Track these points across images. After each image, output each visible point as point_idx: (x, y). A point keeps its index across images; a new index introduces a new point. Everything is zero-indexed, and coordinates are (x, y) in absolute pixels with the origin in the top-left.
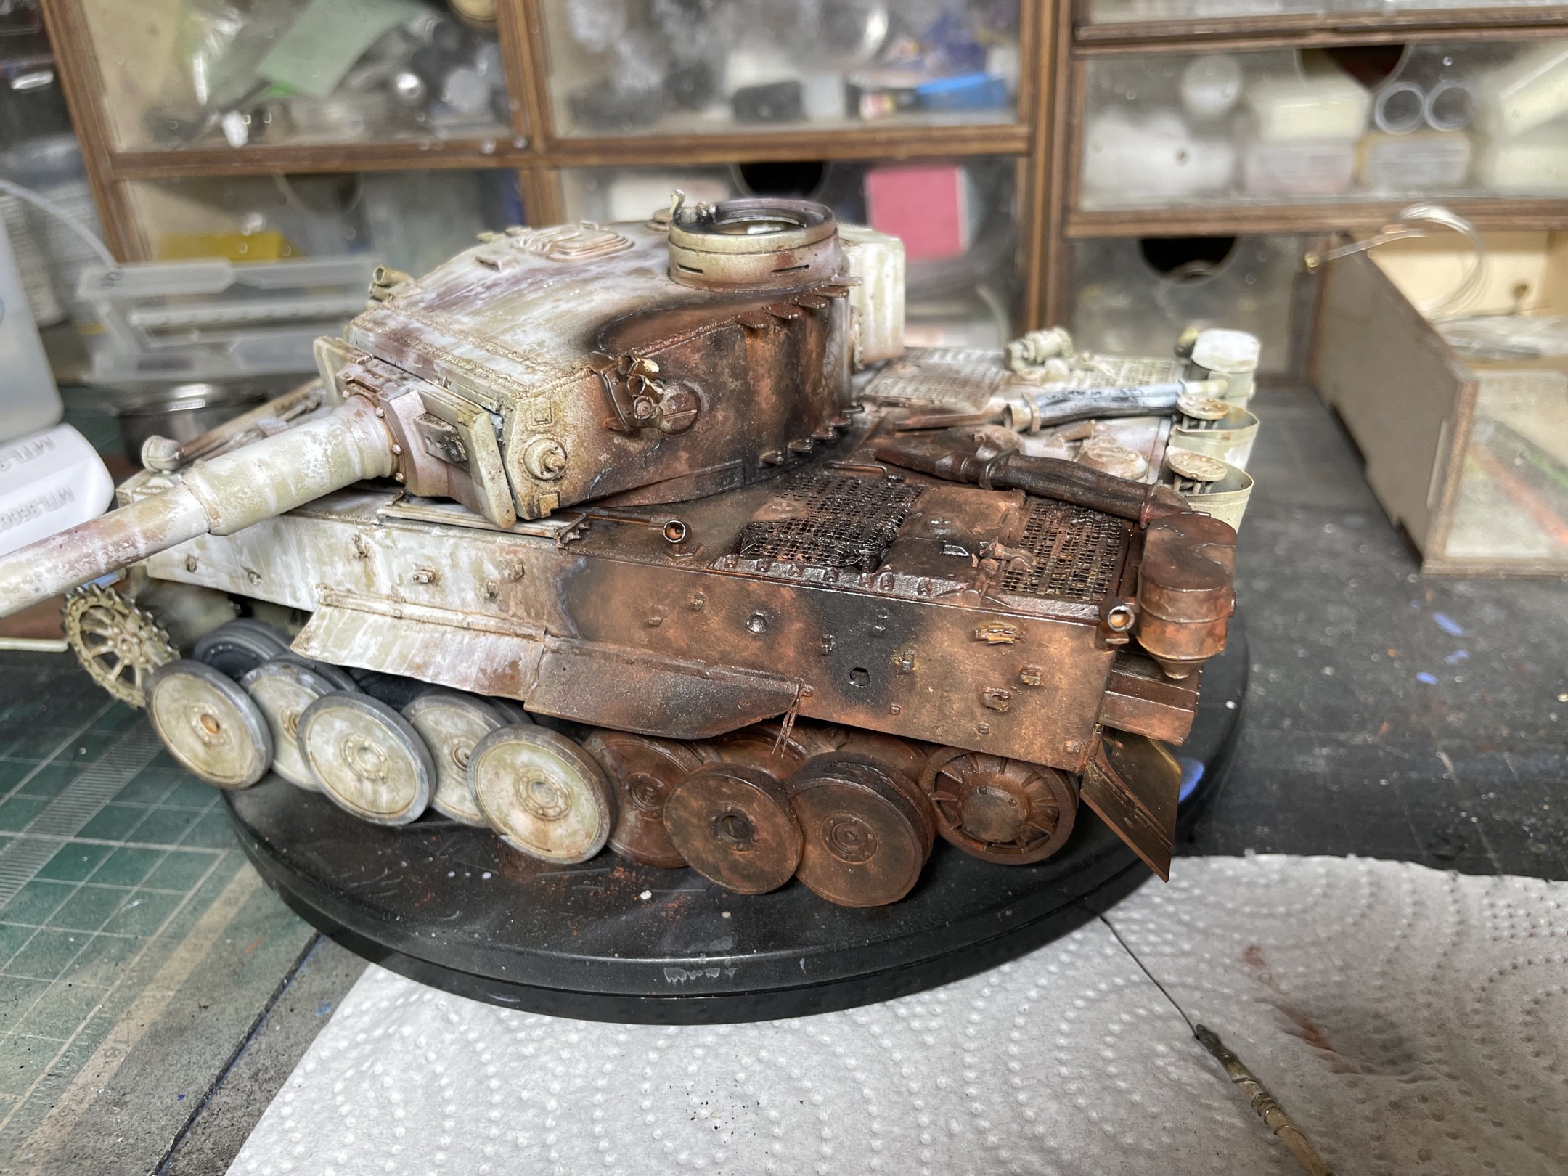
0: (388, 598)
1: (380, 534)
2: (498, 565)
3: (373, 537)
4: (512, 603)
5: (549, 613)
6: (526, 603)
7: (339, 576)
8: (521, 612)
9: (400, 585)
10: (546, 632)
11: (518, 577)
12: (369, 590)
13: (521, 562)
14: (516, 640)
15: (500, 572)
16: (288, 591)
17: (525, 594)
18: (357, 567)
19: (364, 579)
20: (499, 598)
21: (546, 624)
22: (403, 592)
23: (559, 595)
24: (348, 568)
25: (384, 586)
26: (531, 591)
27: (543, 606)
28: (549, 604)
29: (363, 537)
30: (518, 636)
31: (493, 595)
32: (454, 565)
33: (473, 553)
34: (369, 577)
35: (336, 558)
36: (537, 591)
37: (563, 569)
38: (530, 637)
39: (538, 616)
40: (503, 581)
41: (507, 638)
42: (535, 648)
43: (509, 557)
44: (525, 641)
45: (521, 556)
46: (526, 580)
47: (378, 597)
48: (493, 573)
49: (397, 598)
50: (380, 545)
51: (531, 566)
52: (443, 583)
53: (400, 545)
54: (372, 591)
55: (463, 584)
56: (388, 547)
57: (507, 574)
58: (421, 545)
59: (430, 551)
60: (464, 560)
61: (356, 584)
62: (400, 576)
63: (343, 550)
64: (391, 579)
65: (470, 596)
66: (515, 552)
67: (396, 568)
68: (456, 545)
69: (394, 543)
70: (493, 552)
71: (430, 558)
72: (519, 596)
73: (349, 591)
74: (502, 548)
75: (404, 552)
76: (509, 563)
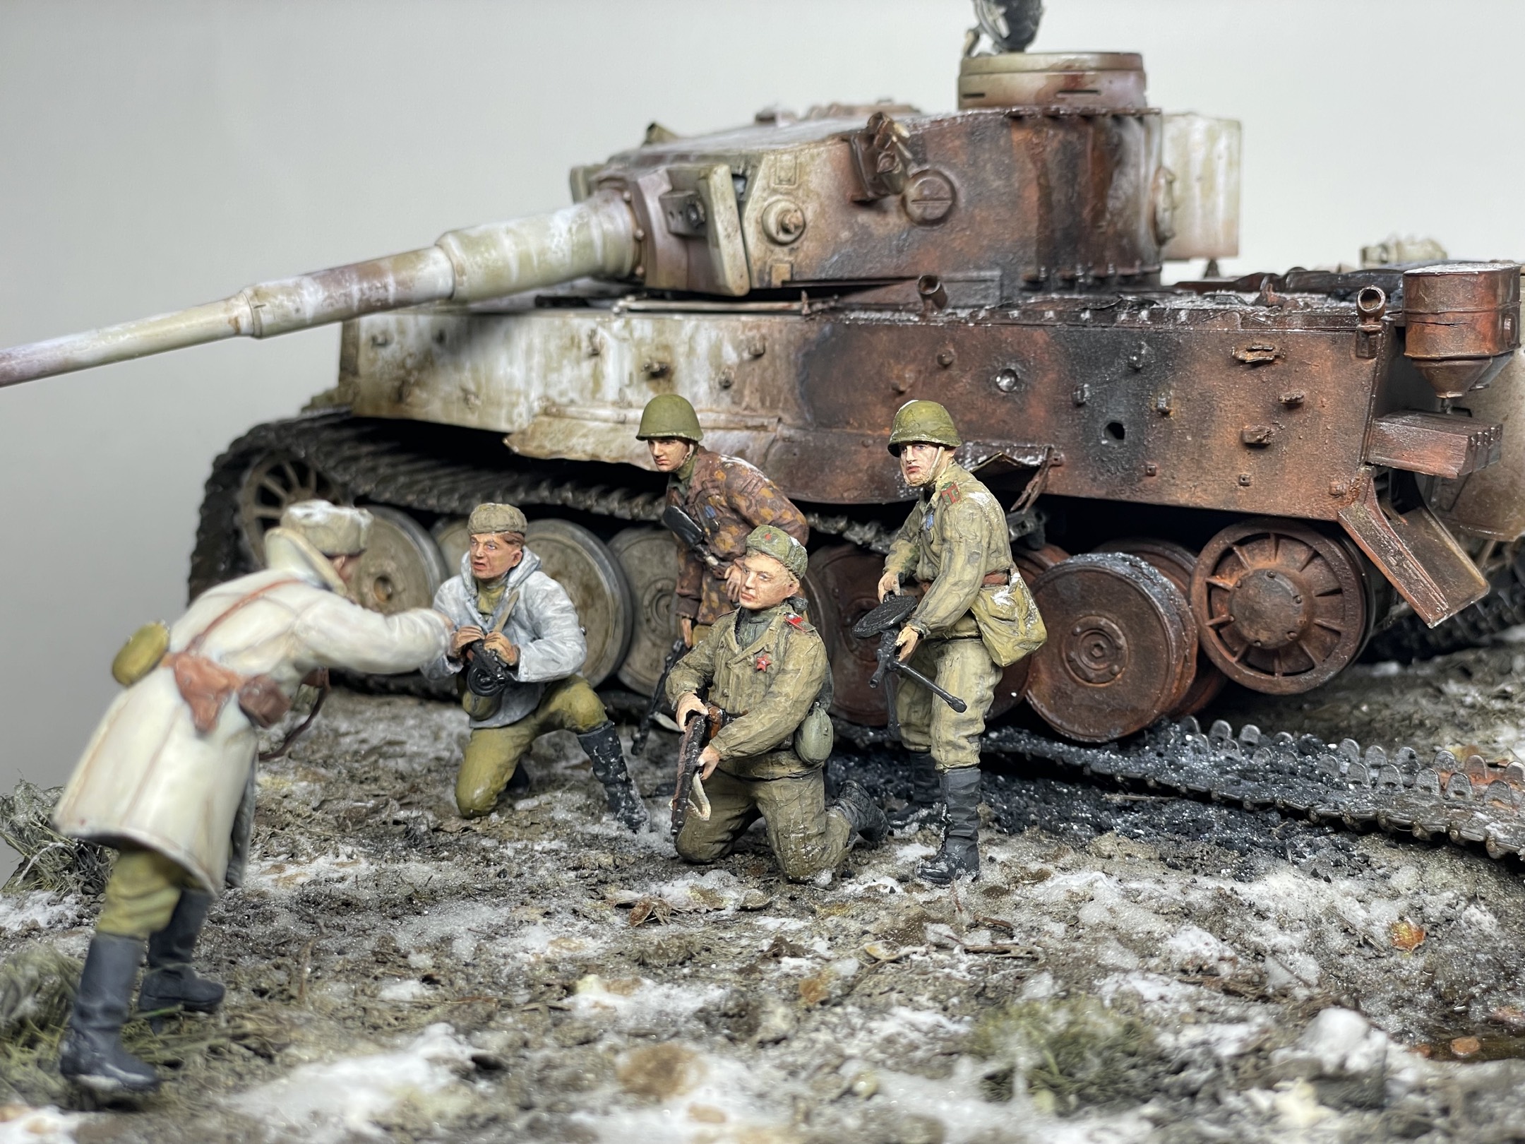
0: (614, 403)
1: (618, 324)
2: (737, 347)
3: (610, 329)
4: (747, 392)
5: (786, 400)
6: (762, 391)
7: (565, 384)
8: (756, 403)
9: (629, 386)
10: (780, 420)
11: (757, 356)
12: (594, 398)
13: (764, 338)
14: (746, 433)
15: (740, 355)
16: (504, 412)
17: (762, 378)
18: (587, 367)
19: (591, 385)
20: (734, 387)
21: (780, 413)
22: (631, 395)
23: (798, 375)
24: (576, 372)
25: (610, 390)
26: (769, 373)
27: (780, 391)
28: (786, 387)
29: (601, 331)
30: (748, 428)
31: (726, 386)
32: (691, 351)
33: (713, 334)
34: (597, 377)
35: (565, 362)
36: (776, 373)
37: (806, 340)
38: (763, 428)
39: (773, 406)
40: (742, 363)
41: (736, 432)
42: (763, 438)
43: (750, 334)
44: (755, 433)
45: (764, 331)
46: (765, 360)
47: (603, 403)
48: (731, 356)
49: (623, 403)
50: (616, 337)
51: (774, 343)
52: (674, 378)
53: (637, 334)
54: (598, 396)
55: (697, 376)
56: (624, 340)
57: (746, 355)
58: (660, 332)
59: (669, 338)
60: (703, 346)
61: (582, 391)
62: (631, 375)
63: (575, 351)
64: (621, 380)
65: (702, 389)
66: (758, 327)
67: (628, 366)
68: (697, 328)
69: (631, 333)
70: (735, 330)
71: (667, 348)
72: (756, 381)
73: (572, 402)
74: (745, 325)
75: (640, 343)
76: (750, 341)
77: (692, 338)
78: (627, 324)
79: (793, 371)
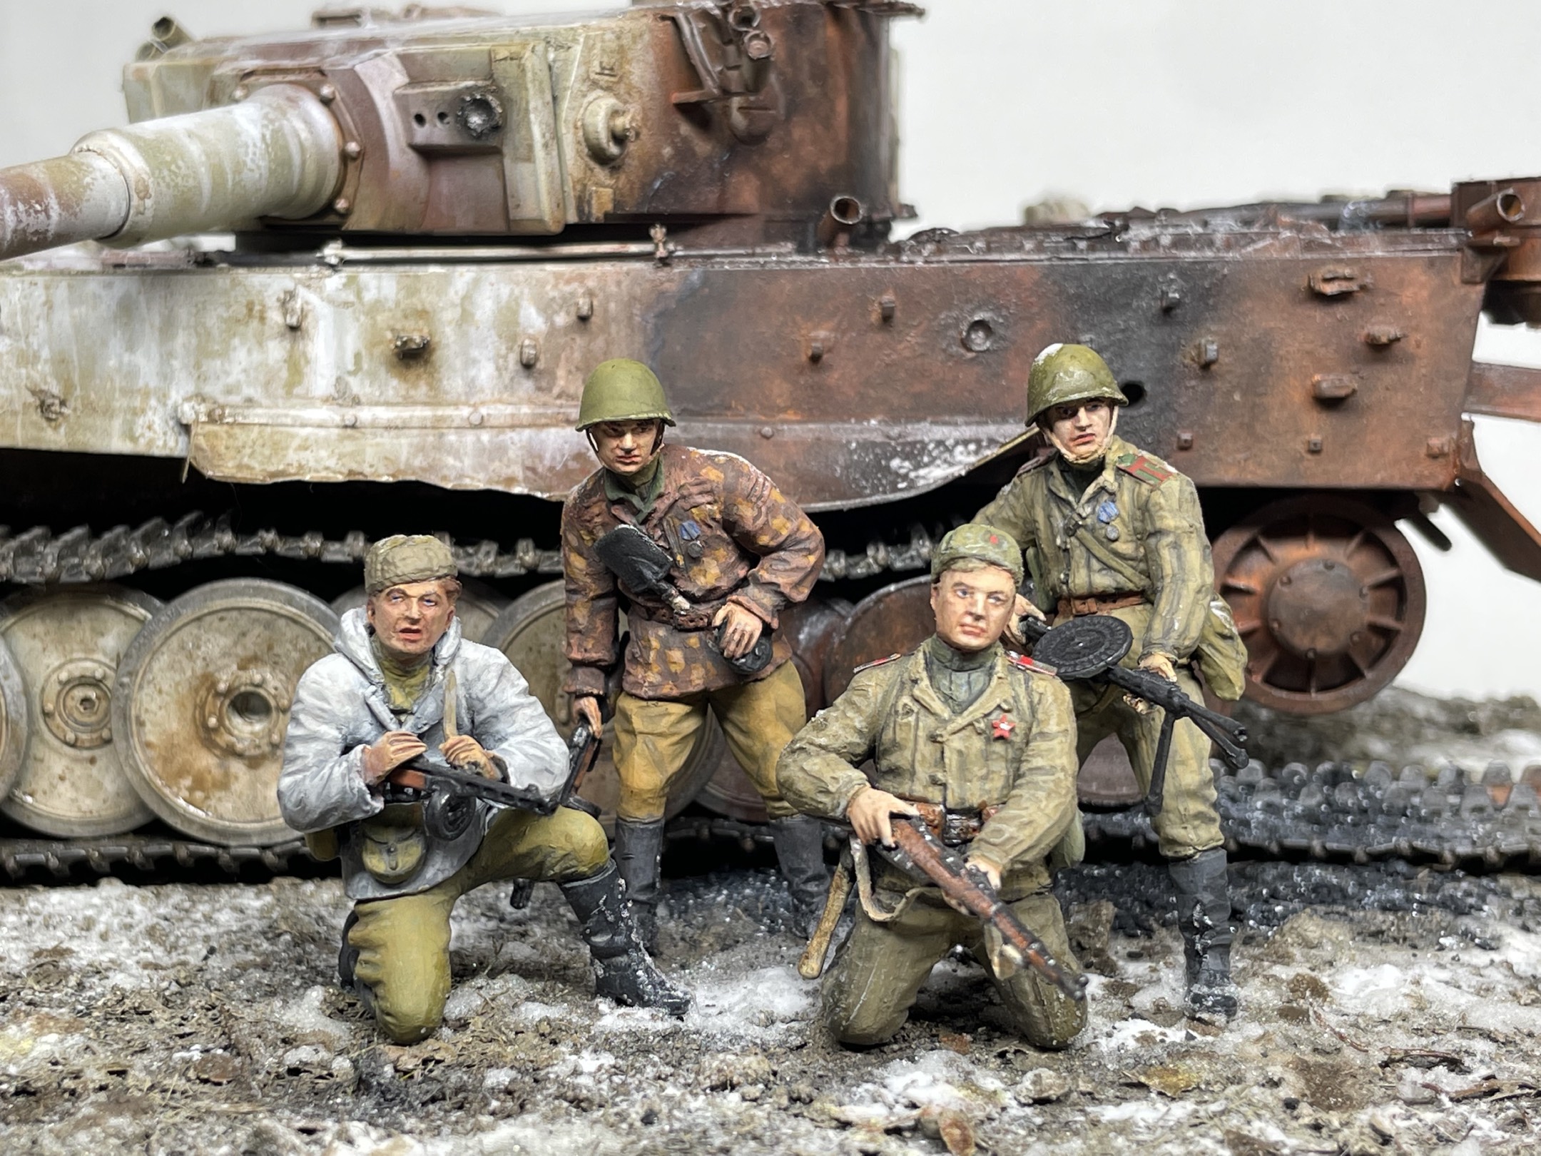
0: (327, 400)
1: (334, 282)
2: (546, 308)
3: (320, 290)
4: (561, 373)
7: (236, 375)
9: (354, 372)
11: (584, 321)
12: (288, 393)
13: (590, 294)
15: (549, 319)
17: (588, 352)
18: (276, 350)
19: (284, 374)
20: (540, 367)
22: (356, 386)
23: (647, 345)
24: (256, 356)
25: (320, 380)
26: (599, 344)
29: (302, 291)
31: (528, 365)
32: (466, 317)
33: (505, 291)
34: (296, 364)
35: (236, 341)
36: (611, 343)
37: (662, 294)
40: (552, 331)
43: (568, 290)
45: (591, 283)
46: (592, 325)
47: (308, 400)
48: (534, 321)
49: (342, 396)
50: (331, 301)
51: (607, 298)
52: (434, 357)
53: (369, 296)
54: (298, 390)
55: (475, 353)
56: (346, 304)
57: (561, 320)
58: (411, 291)
59: (427, 298)
60: (485, 307)
61: (267, 384)
62: (358, 356)
63: (255, 324)
64: (339, 364)
65: (485, 373)
66: (581, 278)
67: (352, 342)
68: (476, 282)
69: (359, 294)
70: (542, 283)
71: (423, 314)
72: (577, 355)
73: (250, 402)
74: (557, 276)
75: (375, 308)
76: (566, 300)
77: (467, 298)
78: (351, 281)
79: (639, 339)
